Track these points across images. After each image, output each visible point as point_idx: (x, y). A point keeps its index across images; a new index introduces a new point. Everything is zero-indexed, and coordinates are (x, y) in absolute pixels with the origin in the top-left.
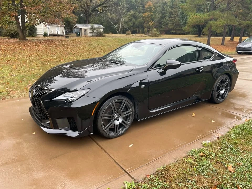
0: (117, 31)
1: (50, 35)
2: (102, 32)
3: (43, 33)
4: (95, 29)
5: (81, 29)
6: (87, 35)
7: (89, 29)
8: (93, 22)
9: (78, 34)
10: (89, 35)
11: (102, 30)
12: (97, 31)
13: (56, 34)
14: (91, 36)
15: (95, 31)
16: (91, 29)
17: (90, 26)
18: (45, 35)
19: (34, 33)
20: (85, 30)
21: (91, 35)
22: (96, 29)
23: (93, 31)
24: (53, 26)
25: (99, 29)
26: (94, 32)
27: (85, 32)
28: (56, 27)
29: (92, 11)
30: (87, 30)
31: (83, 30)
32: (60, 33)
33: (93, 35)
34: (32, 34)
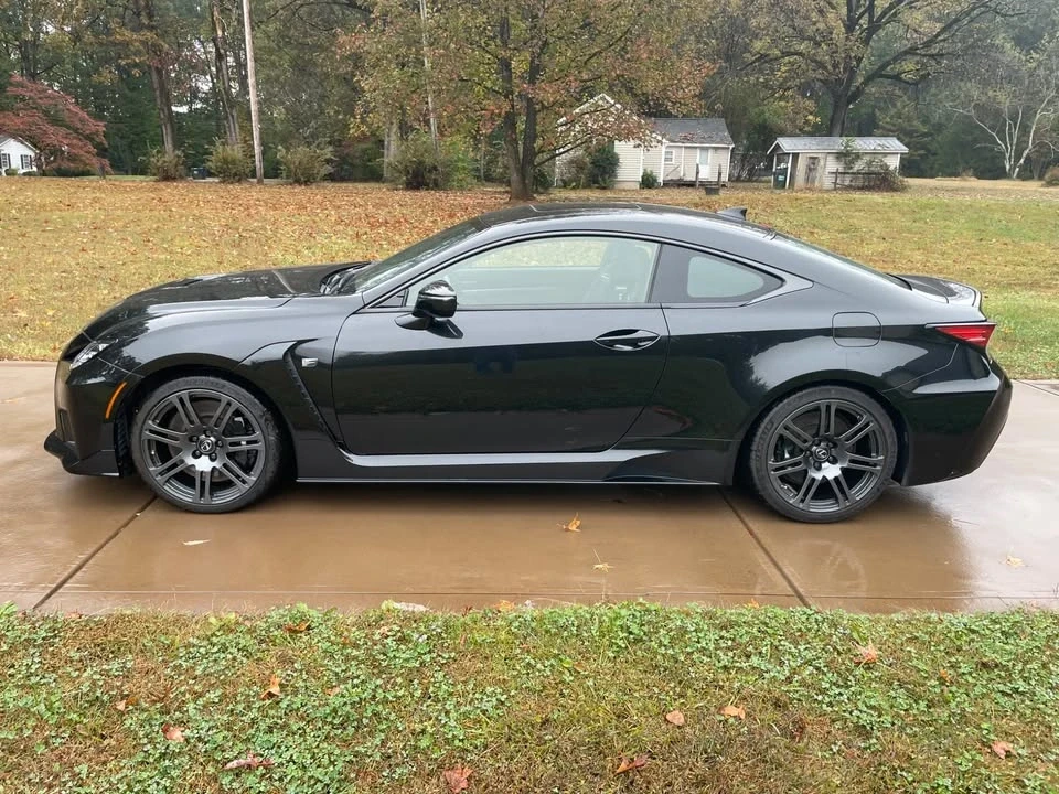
0: (1008, 167)
1: (667, 184)
2: (892, 168)
3: (641, 174)
4: (858, 156)
5: (796, 156)
6: (817, 184)
7: (830, 158)
8: (894, 125)
9: (781, 178)
10: (828, 182)
11: (894, 163)
12: (869, 164)
13: (691, 177)
14: (835, 189)
15: (858, 166)
16: (840, 156)
17: (838, 143)
18: (648, 182)
19: (607, 177)
20: (814, 164)
21: (835, 183)
22: (867, 158)
23: (849, 165)
24: (686, 147)
25: (880, 157)
26: (855, 169)
27: (810, 170)
28: (698, 151)
29: (869, 79)
30: (822, 163)
31: (802, 164)
32: (707, 174)
33: (847, 183)
34: (600, 179)
